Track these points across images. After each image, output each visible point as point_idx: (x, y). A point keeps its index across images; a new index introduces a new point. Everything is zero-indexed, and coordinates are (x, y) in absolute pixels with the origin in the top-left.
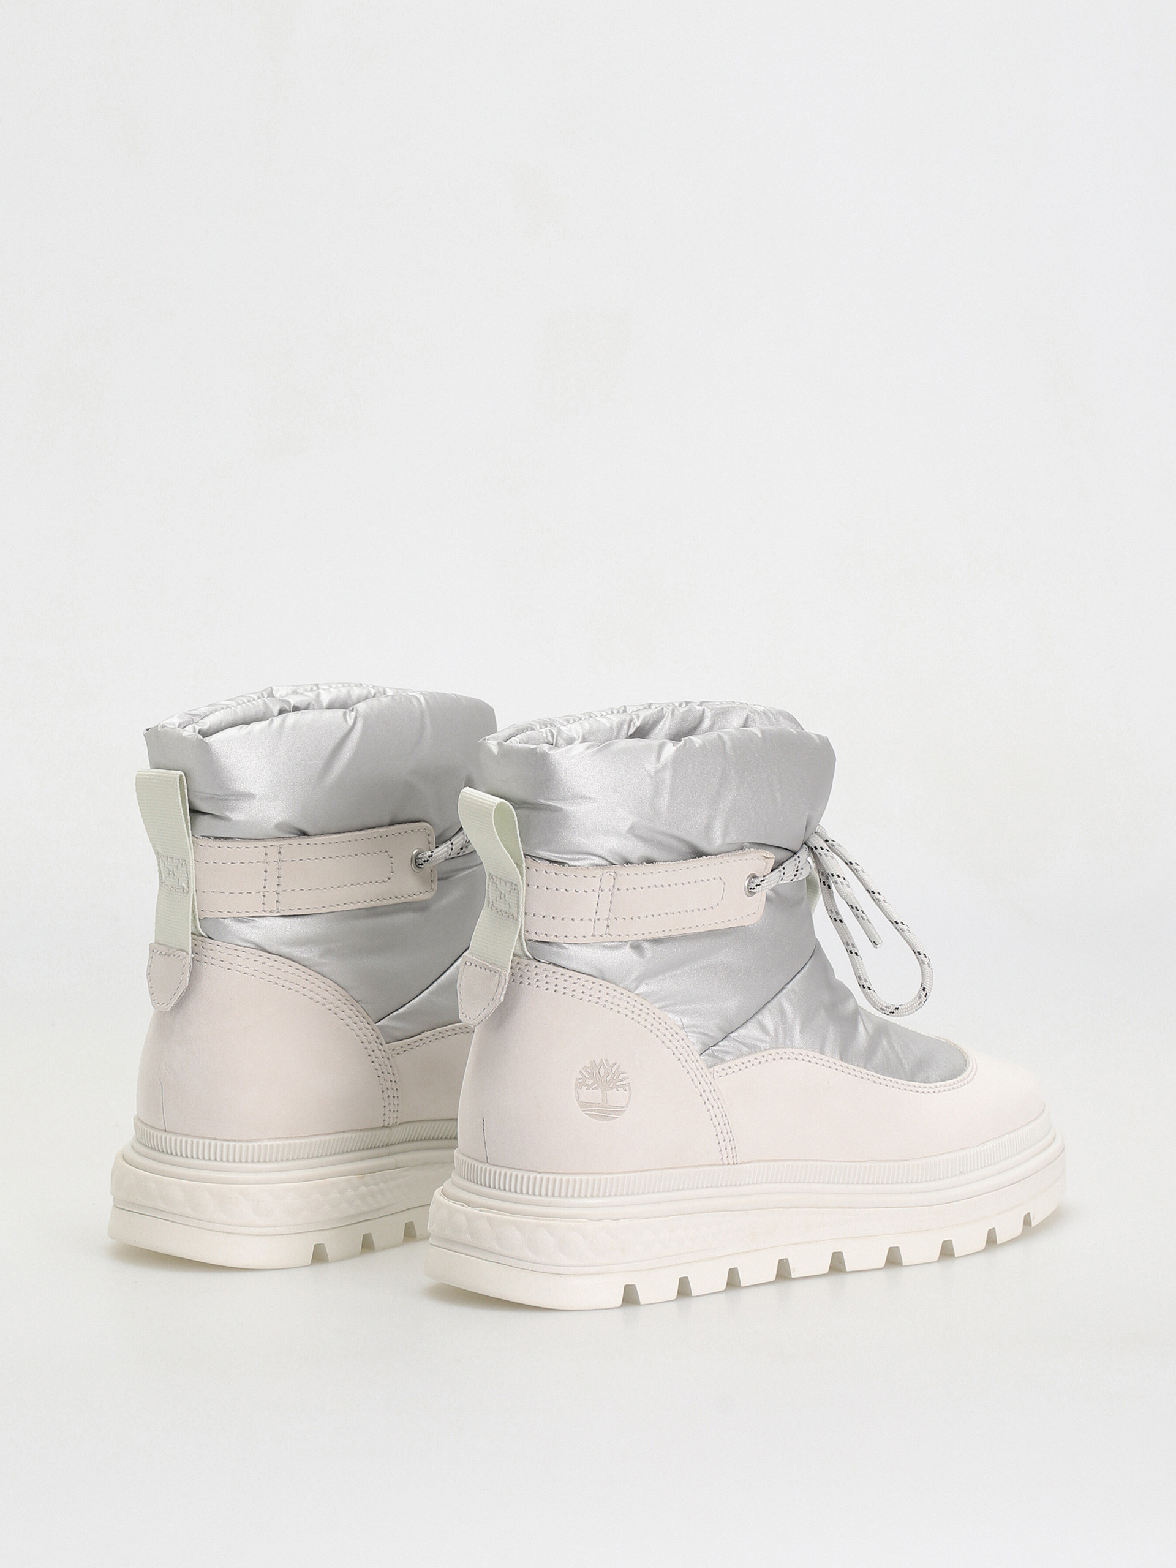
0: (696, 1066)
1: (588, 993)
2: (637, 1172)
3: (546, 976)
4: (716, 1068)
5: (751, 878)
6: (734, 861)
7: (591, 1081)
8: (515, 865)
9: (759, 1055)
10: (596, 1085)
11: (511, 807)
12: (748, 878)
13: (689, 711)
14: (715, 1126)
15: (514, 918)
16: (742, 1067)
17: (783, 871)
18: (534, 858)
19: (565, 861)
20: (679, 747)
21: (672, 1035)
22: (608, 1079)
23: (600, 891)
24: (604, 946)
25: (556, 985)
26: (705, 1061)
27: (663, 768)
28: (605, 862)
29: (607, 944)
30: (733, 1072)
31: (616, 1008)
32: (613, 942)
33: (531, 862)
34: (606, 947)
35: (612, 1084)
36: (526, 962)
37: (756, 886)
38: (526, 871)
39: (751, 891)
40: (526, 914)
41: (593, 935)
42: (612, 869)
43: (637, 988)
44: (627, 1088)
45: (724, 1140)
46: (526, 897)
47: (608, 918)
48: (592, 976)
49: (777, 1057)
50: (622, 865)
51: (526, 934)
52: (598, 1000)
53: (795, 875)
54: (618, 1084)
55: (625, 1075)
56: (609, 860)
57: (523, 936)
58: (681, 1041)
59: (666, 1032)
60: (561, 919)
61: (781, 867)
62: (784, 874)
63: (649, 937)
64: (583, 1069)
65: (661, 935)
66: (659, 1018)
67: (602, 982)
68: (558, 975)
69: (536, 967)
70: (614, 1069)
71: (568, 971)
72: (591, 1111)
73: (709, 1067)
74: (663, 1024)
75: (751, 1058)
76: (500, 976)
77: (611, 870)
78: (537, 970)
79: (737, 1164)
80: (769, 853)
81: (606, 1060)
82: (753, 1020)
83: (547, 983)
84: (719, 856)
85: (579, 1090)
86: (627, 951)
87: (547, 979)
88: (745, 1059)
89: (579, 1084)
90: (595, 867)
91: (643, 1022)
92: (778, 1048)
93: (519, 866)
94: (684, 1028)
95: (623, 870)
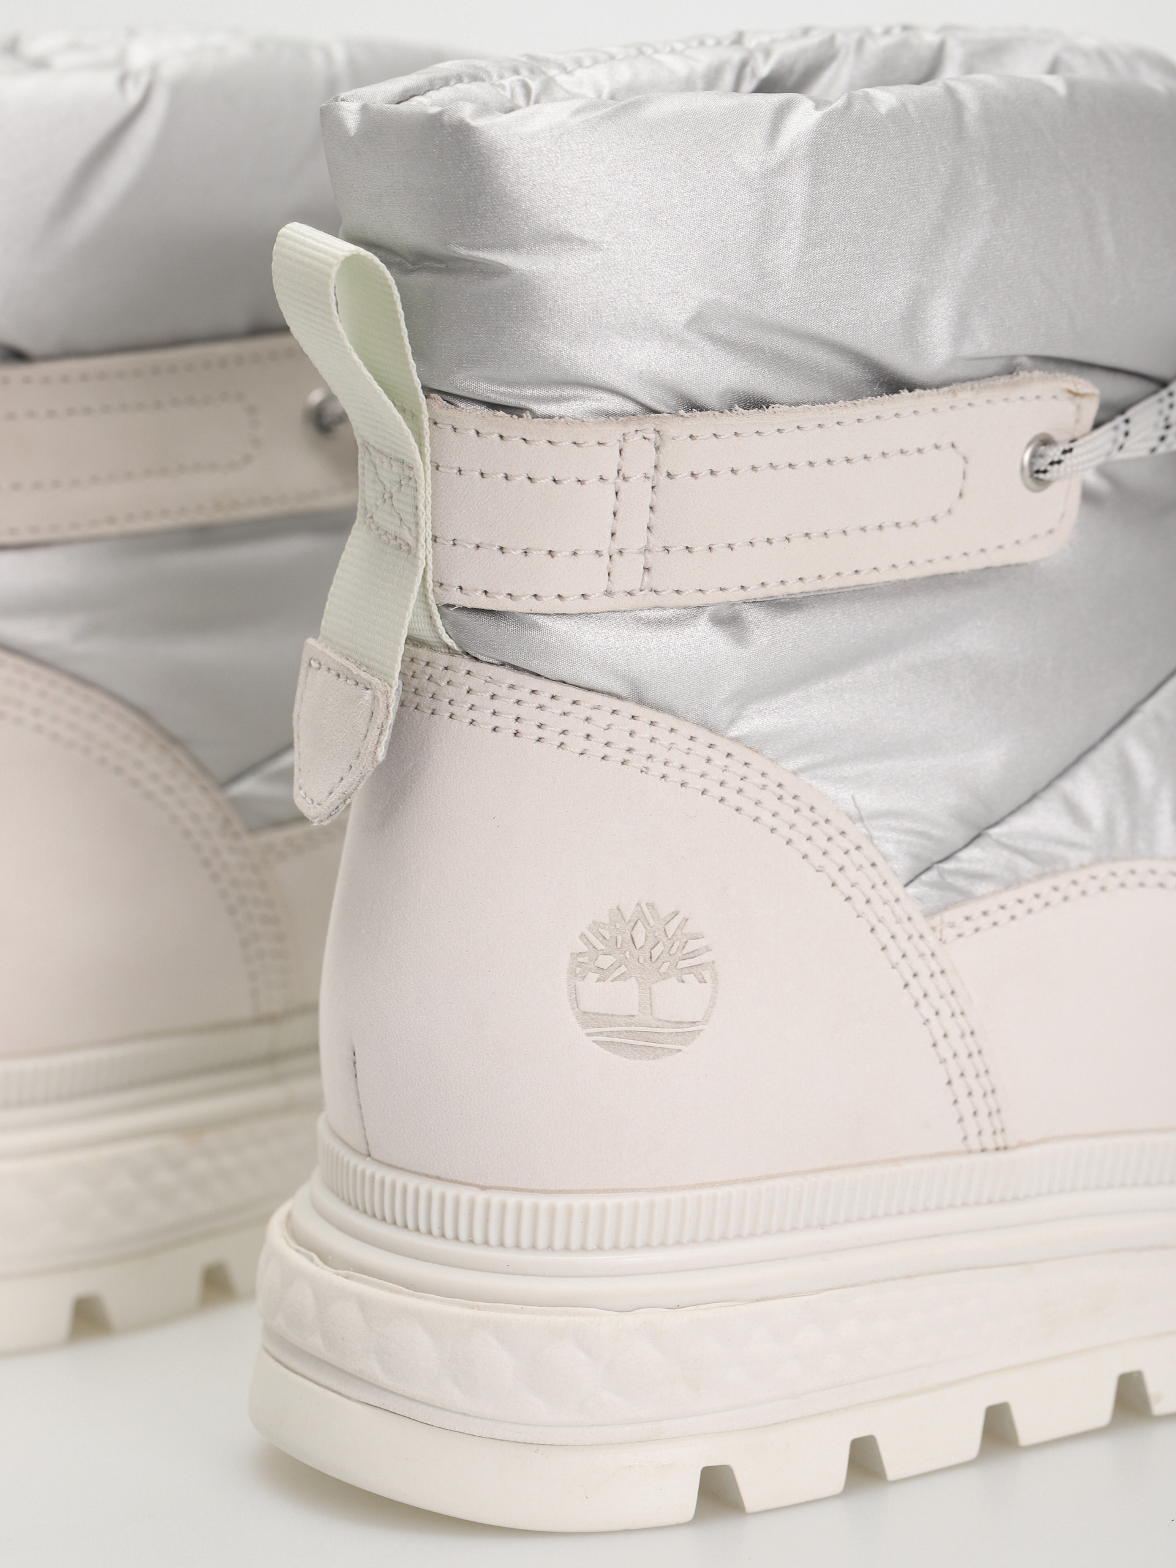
0: (893, 912)
1: (600, 737)
2: (735, 1182)
3: (493, 697)
4: (948, 916)
5: (1038, 446)
6: (988, 401)
7: (610, 960)
8: (399, 416)
9: (1063, 881)
10: (623, 969)
11: (383, 266)
12: (1029, 445)
13: (904, 44)
14: (943, 1061)
15: (411, 551)
16: (1019, 910)
17: (1123, 427)
18: (451, 398)
19: (523, 404)
20: (829, 114)
21: (829, 839)
22: (656, 952)
23: (620, 481)
24: (639, 620)
25: (517, 719)
26: (919, 899)
27: (785, 164)
28: (631, 407)
29: (647, 613)
30: (995, 924)
31: (675, 775)
32: (664, 608)
33: (441, 408)
34: (647, 623)
35: (667, 965)
36: (444, 659)
37: (1052, 463)
38: (432, 433)
39: (1037, 476)
40: (435, 539)
41: (608, 593)
42: (650, 424)
43: (732, 722)
44: (707, 974)
45: (970, 1094)
46: (433, 495)
47: (647, 550)
48: (610, 694)
49: (1112, 883)
50: (674, 413)
51: (437, 589)
52: (627, 756)
53: (1163, 439)
54: (683, 964)
55: (702, 943)
56: (643, 401)
57: (431, 596)
58: (853, 852)
59: (814, 832)
60: (519, 552)
61: (1120, 420)
62: (1127, 434)
63: (760, 594)
64: (589, 929)
65: (795, 588)
66: (795, 797)
67: (637, 710)
68: (523, 694)
69: (469, 673)
70: (672, 928)
71: (548, 683)
72: (610, 1034)
73: (929, 915)
74: (806, 812)
75: (1044, 887)
76: (375, 697)
77: (646, 426)
78: (471, 682)
79: (1005, 1148)
80: (1083, 384)
81: (651, 906)
82: (1051, 795)
83: (494, 713)
84: (946, 389)
85: (579, 983)
86: (702, 630)
87: (496, 705)
88: (1026, 892)
89: (579, 967)
90: (603, 419)
91: (750, 809)
92: (1115, 860)
93: (411, 416)
94: (861, 819)
95: (678, 427)
